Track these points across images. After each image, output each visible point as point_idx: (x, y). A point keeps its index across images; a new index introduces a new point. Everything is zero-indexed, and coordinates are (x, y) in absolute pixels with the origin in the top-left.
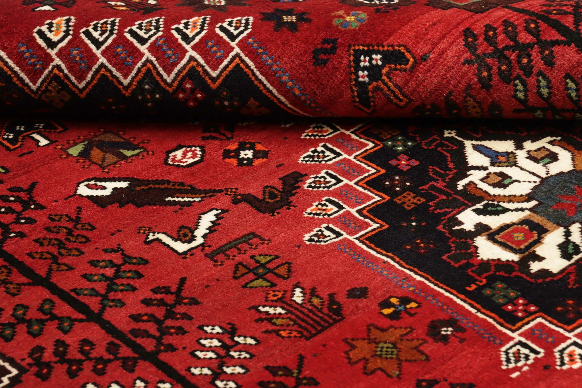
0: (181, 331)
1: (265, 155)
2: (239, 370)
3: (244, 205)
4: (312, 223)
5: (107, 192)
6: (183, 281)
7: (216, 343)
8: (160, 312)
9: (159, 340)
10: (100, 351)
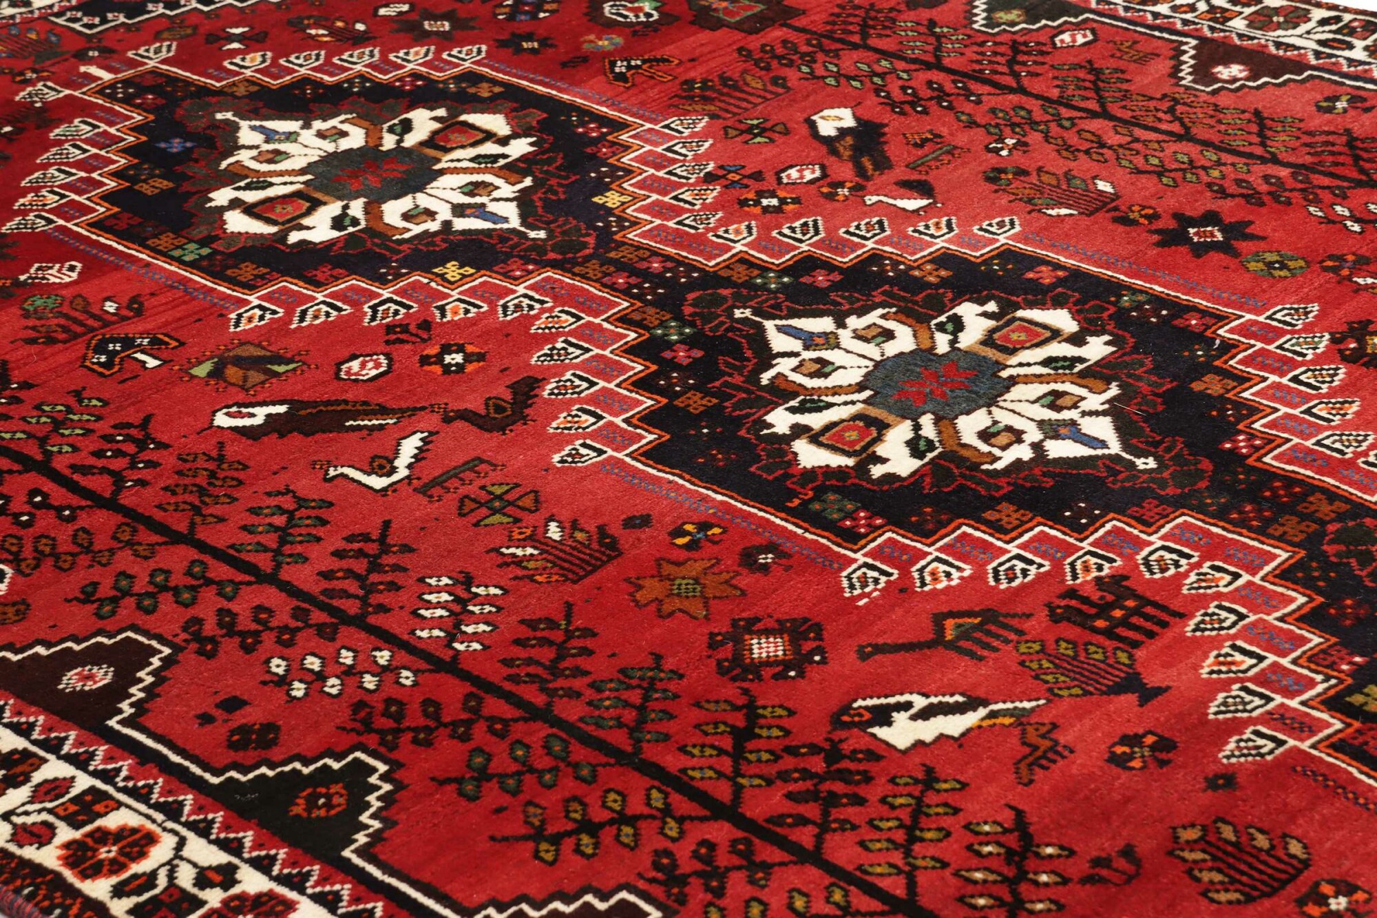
0: (394, 587)
1: (481, 357)
2: (482, 627)
3: (460, 424)
4: (560, 440)
5: (259, 420)
6: (387, 524)
7: (445, 597)
8: (360, 566)
9: (364, 600)
10: (283, 617)
